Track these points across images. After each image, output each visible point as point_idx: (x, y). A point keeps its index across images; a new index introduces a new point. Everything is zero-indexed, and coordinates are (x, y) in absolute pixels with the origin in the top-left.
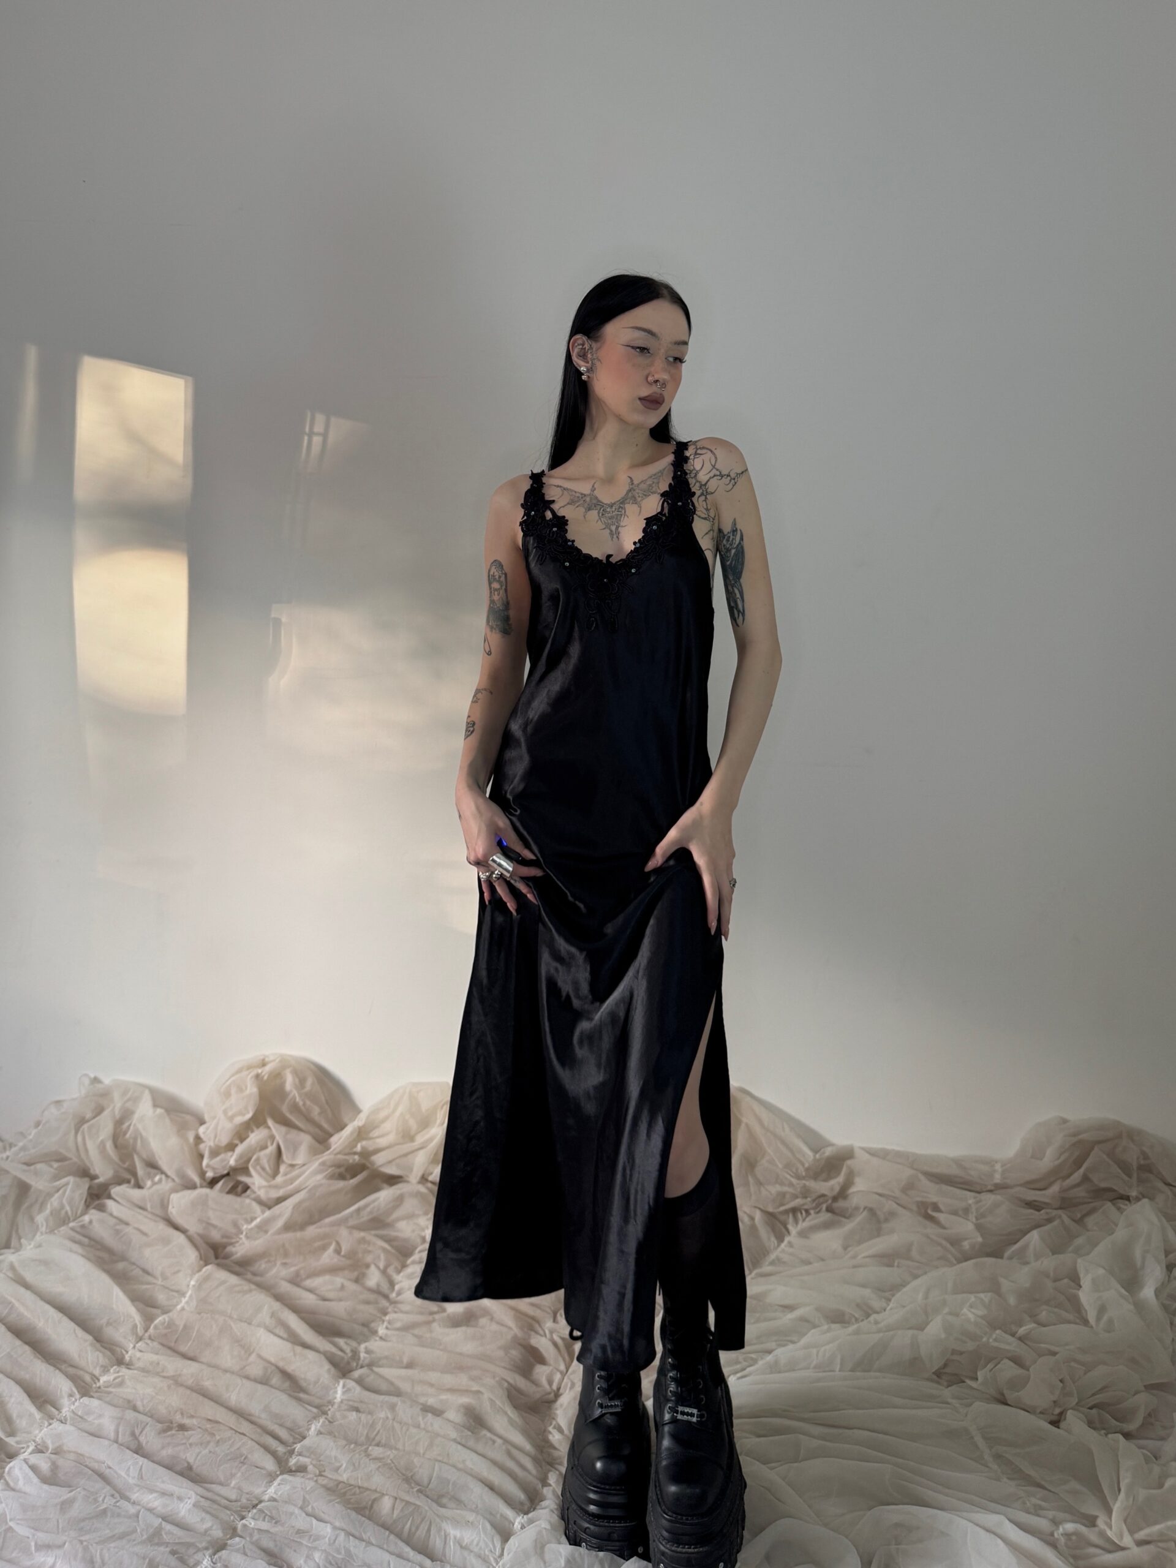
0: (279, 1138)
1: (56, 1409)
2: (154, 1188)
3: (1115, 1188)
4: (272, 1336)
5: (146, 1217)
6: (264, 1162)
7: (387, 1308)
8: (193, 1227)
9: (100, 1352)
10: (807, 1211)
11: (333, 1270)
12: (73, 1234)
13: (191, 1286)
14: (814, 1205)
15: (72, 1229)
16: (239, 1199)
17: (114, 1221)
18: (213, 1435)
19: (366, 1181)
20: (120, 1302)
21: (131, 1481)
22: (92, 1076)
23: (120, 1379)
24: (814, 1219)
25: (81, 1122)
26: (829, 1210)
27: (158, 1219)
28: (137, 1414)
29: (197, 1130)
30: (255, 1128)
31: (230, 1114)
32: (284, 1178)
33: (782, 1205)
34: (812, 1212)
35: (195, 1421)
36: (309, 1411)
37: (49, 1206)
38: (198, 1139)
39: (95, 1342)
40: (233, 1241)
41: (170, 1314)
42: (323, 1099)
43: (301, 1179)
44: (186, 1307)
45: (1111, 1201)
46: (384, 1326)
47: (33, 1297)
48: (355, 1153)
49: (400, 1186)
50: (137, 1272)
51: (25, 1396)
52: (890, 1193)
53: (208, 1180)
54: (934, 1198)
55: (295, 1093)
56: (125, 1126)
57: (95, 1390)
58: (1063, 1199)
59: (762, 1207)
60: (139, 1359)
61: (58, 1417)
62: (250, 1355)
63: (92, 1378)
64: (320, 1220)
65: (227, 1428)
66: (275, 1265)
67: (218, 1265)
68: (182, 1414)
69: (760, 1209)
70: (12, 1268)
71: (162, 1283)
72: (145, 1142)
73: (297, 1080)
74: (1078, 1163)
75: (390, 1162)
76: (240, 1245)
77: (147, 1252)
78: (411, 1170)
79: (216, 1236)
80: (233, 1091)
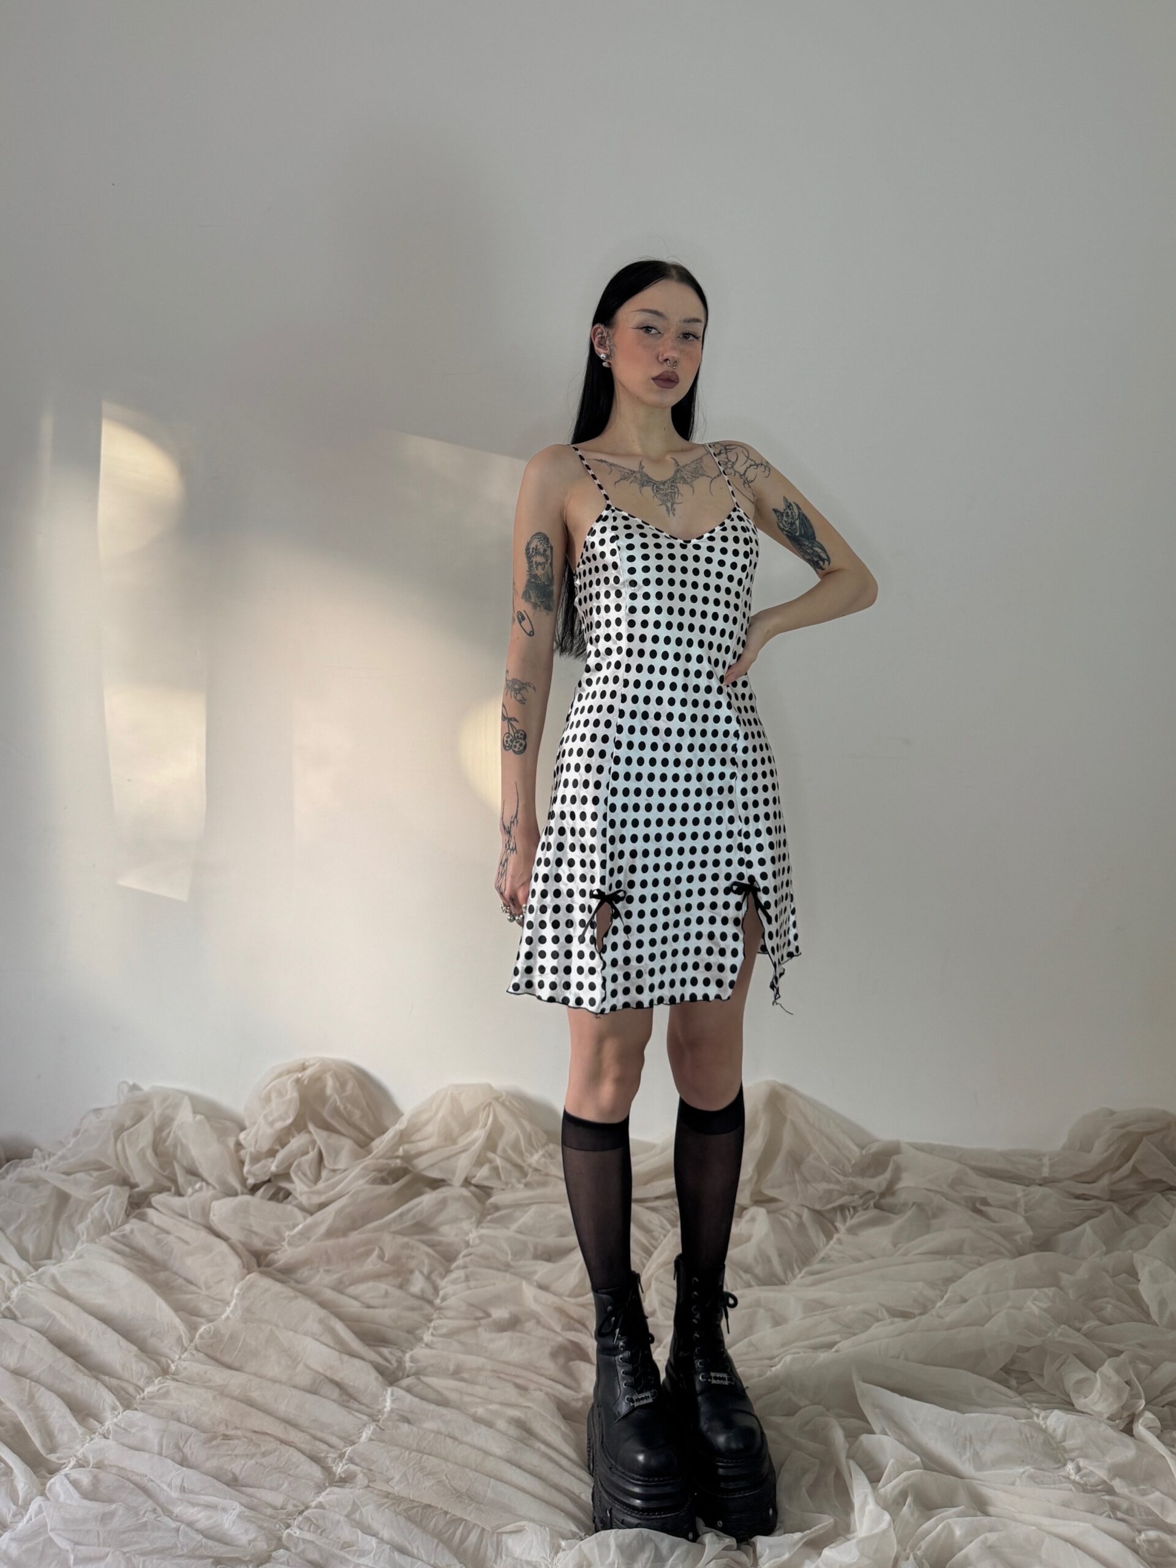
0: (319, 1143)
1: (98, 1421)
2: (195, 1195)
3: (1164, 1179)
4: (318, 1343)
5: (187, 1225)
6: (306, 1167)
7: (432, 1315)
8: (235, 1235)
9: (146, 1363)
10: (854, 1208)
11: (377, 1276)
12: (114, 1243)
13: (235, 1295)
14: (861, 1201)
15: (114, 1238)
16: (280, 1206)
17: (155, 1230)
18: (258, 1446)
19: (406, 1186)
20: (163, 1312)
21: (175, 1494)
22: (131, 1083)
23: (164, 1390)
24: (861, 1217)
25: (120, 1130)
26: (877, 1206)
27: (201, 1227)
28: (180, 1425)
29: (237, 1136)
30: (295, 1133)
31: (270, 1119)
32: (327, 1183)
33: (830, 1203)
34: (860, 1209)
35: (239, 1433)
36: (358, 1418)
37: (89, 1215)
38: (239, 1145)
39: (139, 1352)
40: (276, 1248)
41: (215, 1323)
42: (364, 1103)
43: (342, 1184)
44: (231, 1316)
45: (1162, 1192)
46: (430, 1333)
47: (77, 1308)
48: (397, 1157)
49: (443, 1189)
50: (180, 1281)
51: (65, 1410)
52: (937, 1189)
53: (249, 1187)
54: (982, 1194)
55: (336, 1096)
56: (164, 1134)
57: (138, 1402)
58: (1112, 1192)
59: (808, 1205)
60: (185, 1368)
61: (100, 1431)
62: (297, 1365)
63: (136, 1389)
64: (362, 1226)
65: (272, 1439)
66: (318, 1272)
67: (262, 1273)
68: (227, 1426)
69: (808, 1208)
70: (54, 1279)
71: (206, 1293)
72: (185, 1149)
73: (338, 1085)
74: (1127, 1156)
75: (432, 1165)
76: (283, 1252)
77: (189, 1261)
78: (454, 1172)
79: (258, 1244)
80: (273, 1096)
